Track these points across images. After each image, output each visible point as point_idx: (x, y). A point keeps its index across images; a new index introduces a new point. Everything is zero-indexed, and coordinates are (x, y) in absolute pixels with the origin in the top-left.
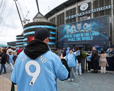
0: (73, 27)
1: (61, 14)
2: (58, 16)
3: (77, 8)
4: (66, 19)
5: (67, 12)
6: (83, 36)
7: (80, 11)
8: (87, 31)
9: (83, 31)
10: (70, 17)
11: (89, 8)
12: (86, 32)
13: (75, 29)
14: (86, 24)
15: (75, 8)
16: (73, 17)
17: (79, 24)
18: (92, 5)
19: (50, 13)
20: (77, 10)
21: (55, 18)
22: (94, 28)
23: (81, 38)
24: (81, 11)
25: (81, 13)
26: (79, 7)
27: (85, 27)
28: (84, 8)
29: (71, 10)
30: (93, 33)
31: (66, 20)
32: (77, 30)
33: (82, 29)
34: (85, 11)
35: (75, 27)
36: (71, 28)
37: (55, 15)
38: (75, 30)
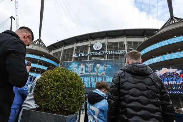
0: (82, 67)
1: (69, 49)
2: (65, 51)
3: (89, 46)
4: (74, 55)
5: (78, 48)
6: (94, 81)
7: (93, 50)
8: (99, 74)
9: (94, 73)
10: (80, 54)
11: (103, 49)
12: (97, 76)
13: (84, 69)
14: (98, 65)
15: (88, 45)
16: (83, 55)
17: (91, 64)
18: (106, 46)
19: (55, 45)
20: (89, 48)
21: (60, 52)
22: (108, 72)
23: (91, 84)
24: (95, 50)
25: (93, 53)
26: (92, 45)
27: (98, 69)
28: (98, 47)
29: (82, 47)
30: (107, 78)
31: (74, 57)
32: (87, 72)
33: (94, 71)
34: (99, 51)
35: (84, 66)
36: (79, 67)
37: (62, 49)
38: (84, 71)
